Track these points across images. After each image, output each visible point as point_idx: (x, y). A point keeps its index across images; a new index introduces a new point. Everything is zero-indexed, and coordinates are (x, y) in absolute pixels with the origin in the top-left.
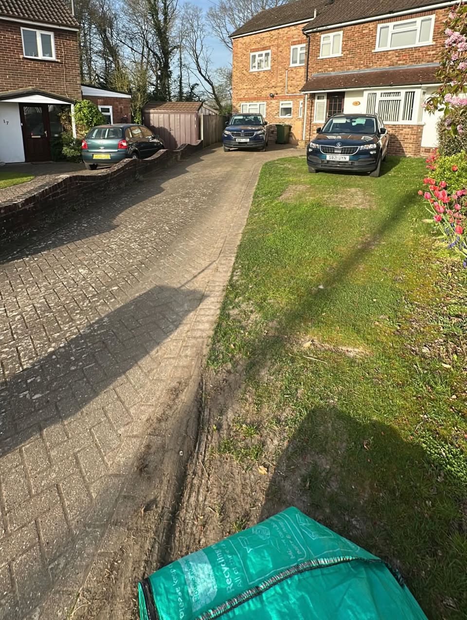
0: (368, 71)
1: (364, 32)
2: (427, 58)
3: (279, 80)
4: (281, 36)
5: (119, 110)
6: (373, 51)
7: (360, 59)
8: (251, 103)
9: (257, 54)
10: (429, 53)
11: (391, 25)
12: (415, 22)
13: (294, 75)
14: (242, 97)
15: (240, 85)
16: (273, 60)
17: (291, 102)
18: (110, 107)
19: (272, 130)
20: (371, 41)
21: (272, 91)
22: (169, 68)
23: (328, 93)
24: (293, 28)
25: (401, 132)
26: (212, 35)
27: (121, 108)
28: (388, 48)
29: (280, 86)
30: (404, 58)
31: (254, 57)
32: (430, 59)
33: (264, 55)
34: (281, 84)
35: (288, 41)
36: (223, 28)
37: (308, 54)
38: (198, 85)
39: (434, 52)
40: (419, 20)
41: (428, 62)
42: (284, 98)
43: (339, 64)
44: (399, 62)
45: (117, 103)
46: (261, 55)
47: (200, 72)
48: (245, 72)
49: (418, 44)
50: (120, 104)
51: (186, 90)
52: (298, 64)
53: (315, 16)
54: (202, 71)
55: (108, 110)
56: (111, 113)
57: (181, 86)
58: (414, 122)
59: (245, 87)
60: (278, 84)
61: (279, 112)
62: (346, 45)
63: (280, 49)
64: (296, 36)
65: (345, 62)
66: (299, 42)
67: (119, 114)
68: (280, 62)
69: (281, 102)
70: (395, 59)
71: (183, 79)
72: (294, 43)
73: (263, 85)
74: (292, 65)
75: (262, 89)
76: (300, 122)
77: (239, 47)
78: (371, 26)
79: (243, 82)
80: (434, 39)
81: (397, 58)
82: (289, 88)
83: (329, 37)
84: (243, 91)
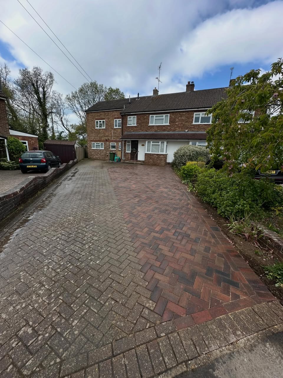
0: (147, 133)
1: (145, 117)
2: (167, 130)
3: (110, 133)
4: (110, 114)
5: (32, 143)
6: (149, 125)
7: (144, 128)
8: (97, 143)
9: (99, 121)
10: (168, 128)
11: (155, 116)
12: (163, 116)
13: (116, 132)
14: (92, 140)
15: (91, 134)
16: (106, 124)
17: (115, 143)
18: (27, 142)
19: (107, 155)
20: (147, 121)
21: (107, 138)
22: (48, 122)
23: (132, 141)
24: (115, 112)
25: (160, 157)
26: (69, 109)
27: (33, 143)
28: (154, 125)
29: (110, 136)
30: (160, 129)
31: (97, 122)
32: (169, 130)
33: (102, 122)
34: (111, 135)
35: (113, 117)
36: (74, 106)
37: (122, 123)
38: (63, 132)
39: (170, 128)
40: (164, 115)
41: (168, 131)
42: (112, 141)
43: (135, 129)
44: (158, 130)
45: (31, 140)
46: (100, 122)
47: (64, 126)
48: (93, 128)
49: (164, 124)
50: (32, 140)
51: (56, 134)
52: (117, 127)
53: (124, 108)
54: (64, 125)
55: (25, 143)
56: (27, 144)
57: (53, 132)
58: (164, 153)
59: (93, 135)
60: (109, 135)
61: (110, 147)
62: (138, 122)
63: (109, 120)
64: (116, 115)
65: (138, 129)
66: (118, 118)
67: (32, 145)
68: (110, 126)
69: (111, 143)
70: (156, 129)
71: (54, 128)
72: (115, 118)
73: (102, 135)
74: (115, 127)
75: (102, 137)
76: (120, 152)
77: (90, 117)
78: (147, 115)
79: (92, 133)
80: (169, 123)
81: (157, 129)
82: (114, 137)
83: (131, 117)
84: (92, 137)
